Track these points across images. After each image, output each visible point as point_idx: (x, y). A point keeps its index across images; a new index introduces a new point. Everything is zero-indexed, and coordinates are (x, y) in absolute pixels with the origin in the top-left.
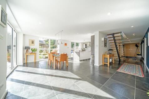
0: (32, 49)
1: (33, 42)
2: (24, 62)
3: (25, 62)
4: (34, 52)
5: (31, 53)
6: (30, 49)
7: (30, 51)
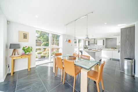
0: (24, 48)
1: (25, 36)
2: (8, 72)
3: (10, 72)
4: (27, 53)
5: (22, 55)
6: (19, 48)
7: (21, 51)
